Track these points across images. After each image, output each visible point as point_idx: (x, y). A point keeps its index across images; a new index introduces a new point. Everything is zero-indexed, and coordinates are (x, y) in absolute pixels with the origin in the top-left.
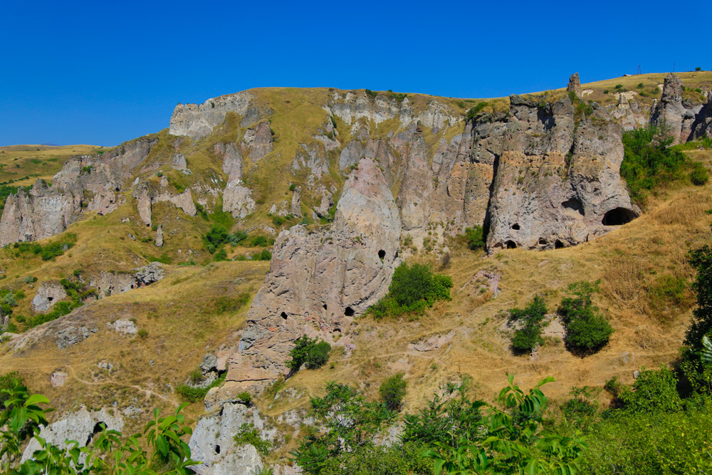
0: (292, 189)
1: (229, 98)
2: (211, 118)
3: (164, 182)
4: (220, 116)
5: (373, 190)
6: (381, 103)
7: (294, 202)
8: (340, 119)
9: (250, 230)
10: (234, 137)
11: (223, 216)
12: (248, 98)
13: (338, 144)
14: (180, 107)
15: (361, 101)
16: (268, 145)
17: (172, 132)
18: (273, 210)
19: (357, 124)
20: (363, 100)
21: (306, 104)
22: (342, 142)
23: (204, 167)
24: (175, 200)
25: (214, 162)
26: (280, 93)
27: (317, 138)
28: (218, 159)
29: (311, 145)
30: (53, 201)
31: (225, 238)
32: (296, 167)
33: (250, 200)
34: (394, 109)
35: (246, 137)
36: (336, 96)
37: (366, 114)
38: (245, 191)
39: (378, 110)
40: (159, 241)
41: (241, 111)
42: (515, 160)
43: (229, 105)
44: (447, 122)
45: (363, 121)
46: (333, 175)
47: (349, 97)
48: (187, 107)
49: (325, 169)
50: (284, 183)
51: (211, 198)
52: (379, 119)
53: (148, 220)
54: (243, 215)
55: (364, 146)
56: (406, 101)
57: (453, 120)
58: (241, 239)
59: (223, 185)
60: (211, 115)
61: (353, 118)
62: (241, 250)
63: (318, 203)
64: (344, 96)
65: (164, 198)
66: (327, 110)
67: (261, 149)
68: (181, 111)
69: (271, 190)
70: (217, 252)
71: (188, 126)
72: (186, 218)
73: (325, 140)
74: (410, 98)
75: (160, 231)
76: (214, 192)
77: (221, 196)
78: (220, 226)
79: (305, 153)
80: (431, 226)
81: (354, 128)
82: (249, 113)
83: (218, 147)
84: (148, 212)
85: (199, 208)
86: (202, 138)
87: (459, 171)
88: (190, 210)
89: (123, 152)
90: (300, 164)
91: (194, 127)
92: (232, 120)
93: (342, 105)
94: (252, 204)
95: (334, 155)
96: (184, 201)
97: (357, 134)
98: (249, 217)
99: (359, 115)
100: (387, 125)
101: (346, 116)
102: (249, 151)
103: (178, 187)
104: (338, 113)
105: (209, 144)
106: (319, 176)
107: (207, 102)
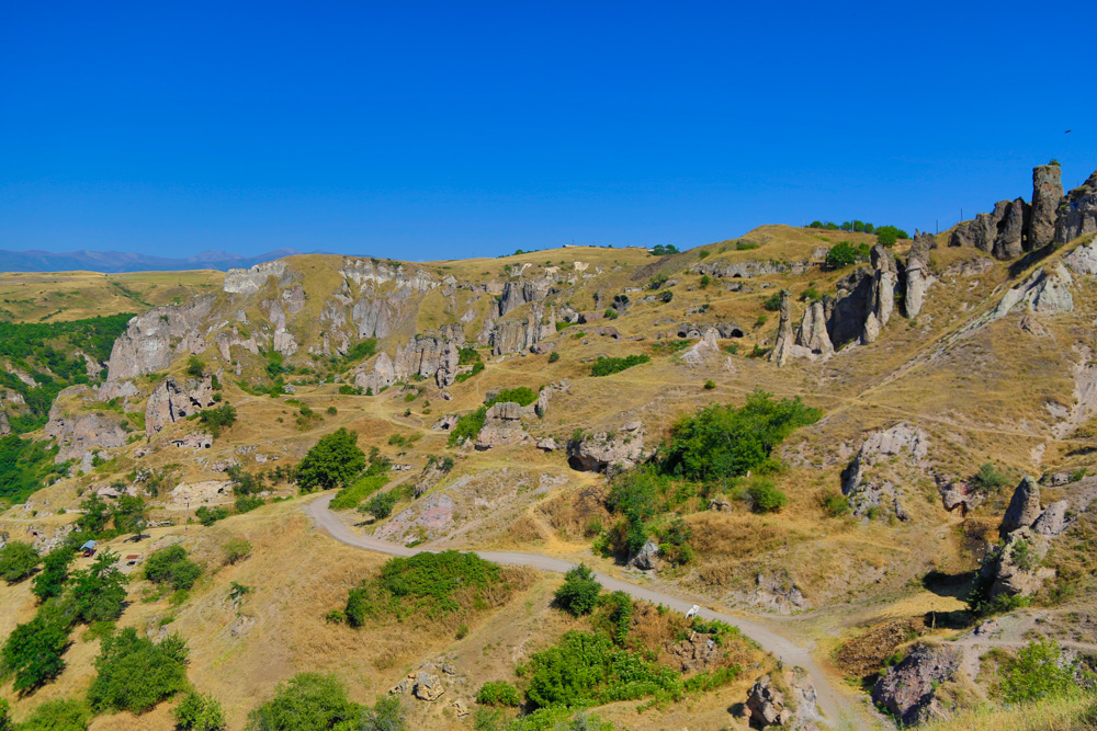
0: (322, 335)
1: (270, 265)
2: (256, 280)
3: (235, 332)
4: (263, 278)
5: (386, 362)
6: (382, 269)
7: (325, 345)
8: (351, 280)
9: (297, 363)
10: (275, 295)
11: (277, 355)
12: (285, 264)
13: (351, 300)
14: (233, 270)
15: (367, 267)
16: (302, 302)
17: (226, 290)
18: (311, 350)
19: (365, 285)
20: (369, 266)
21: (327, 269)
22: (354, 298)
23: (257, 318)
24: (243, 343)
25: (263, 314)
26: (307, 260)
27: (336, 296)
28: (266, 312)
29: (333, 302)
30: (151, 343)
31: (281, 370)
32: (323, 318)
33: (293, 343)
34: (392, 273)
35: (284, 295)
36: (349, 262)
37: (371, 276)
38: (290, 336)
39: (379, 273)
40: (239, 372)
41: (279, 274)
42: (427, 352)
43: (269, 269)
44: (430, 286)
45: (369, 282)
46: (349, 324)
47: (358, 263)
48: (238, 271)
49: (344, 320)
50: (316, 331)
51: (265, 341)
52: (381, 280)
53: (229, 358)
54: (289, 354)
55: (371, 302)
56: (401, 268)
57: (434, 284)
58: (292, 369)
59: (272, 331)
60: (256, 278)
61: (362, 279)
62: (293, 377)
63: (340, 344)
64: (355, 262)
65: (237, 342)
66: (343, 273)
67: (298, 306)
68: (233, 273)
69: (308, 336)
70: (277, 379)
71: (239, 285)
72: (253, 356)
73: (342, 297)
74: (404, 266)
75: (239, 365)
76: (266, 337)
77: (272, 340)
78: (276, 362)
79: (329, 308)
80: (403, 372)
81: (362, 288)
82: (285, 277)
83: (264, 302)
84: (228, 352)
85: (260, 349)
86: (251, 295)
87: (412, 354)
88: (255, 350)
89: (194, 306)
90: (326, 316)
91: (243, 286)
92: (271, 281)
93: (354, 270)
94: (295, 346)
95: (349, 308)
96: (252, 345)
97: (365, 293)
98: (294, 355)
99: (366, 278)
100: (387, 286)
101: (357, 277)
102: (287, 306)
103: (245, 335)
104: (350, 275)
105: (258, 301)
106: (340, 325)
107: (253, 268)
